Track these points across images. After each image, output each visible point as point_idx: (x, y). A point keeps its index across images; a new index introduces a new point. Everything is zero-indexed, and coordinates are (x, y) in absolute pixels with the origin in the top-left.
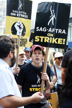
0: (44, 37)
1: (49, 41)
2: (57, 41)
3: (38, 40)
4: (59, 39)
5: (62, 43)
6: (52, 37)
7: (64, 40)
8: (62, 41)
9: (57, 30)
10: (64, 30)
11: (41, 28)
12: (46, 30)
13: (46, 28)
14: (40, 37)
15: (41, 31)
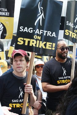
0: (29, 40)
1: (36, 45)
2: (45, 45)
3: (22, 43)
4: (48, 43)
5: (51, 48)
6: (39, 40)
7: (54, 44)
8: (51, 46)
9: (45, 32)
10: (54, 33)
11: (26, 28)
12: (32, 31)
13: (32, 29)
14: (25, 39)
15: (26, 31)
